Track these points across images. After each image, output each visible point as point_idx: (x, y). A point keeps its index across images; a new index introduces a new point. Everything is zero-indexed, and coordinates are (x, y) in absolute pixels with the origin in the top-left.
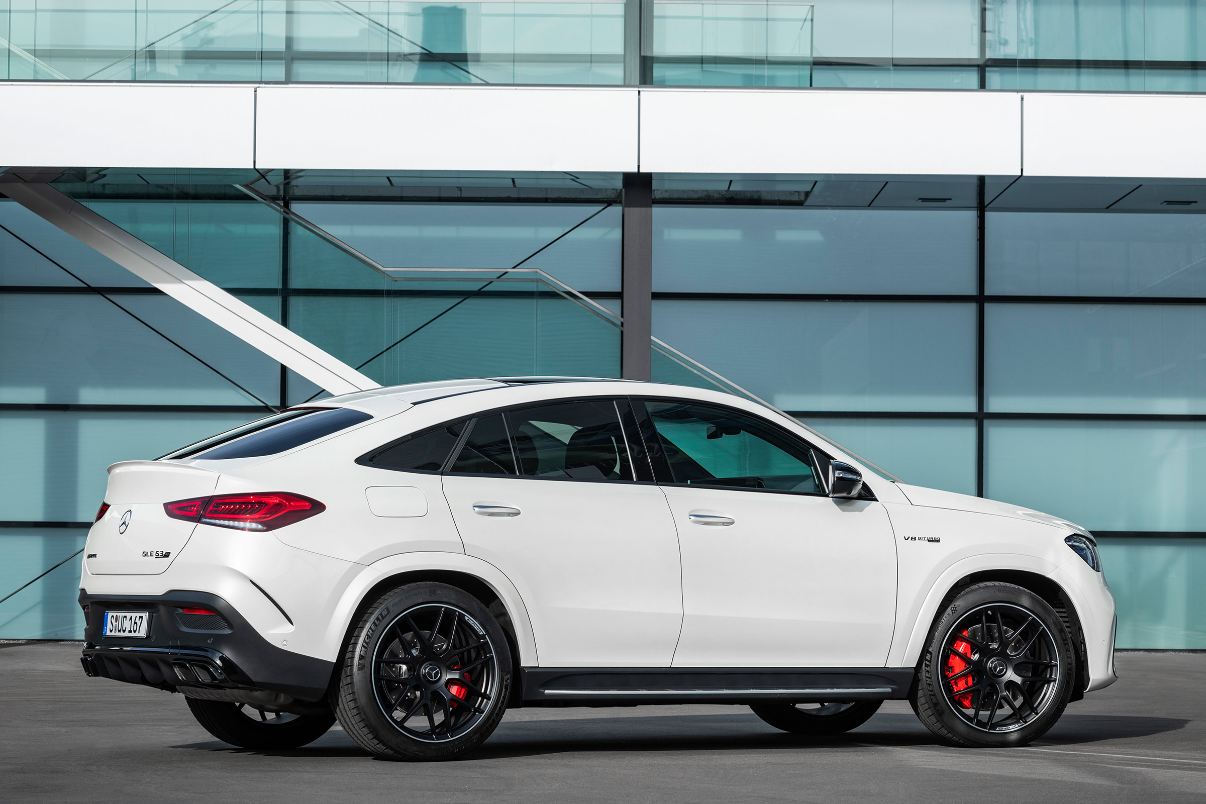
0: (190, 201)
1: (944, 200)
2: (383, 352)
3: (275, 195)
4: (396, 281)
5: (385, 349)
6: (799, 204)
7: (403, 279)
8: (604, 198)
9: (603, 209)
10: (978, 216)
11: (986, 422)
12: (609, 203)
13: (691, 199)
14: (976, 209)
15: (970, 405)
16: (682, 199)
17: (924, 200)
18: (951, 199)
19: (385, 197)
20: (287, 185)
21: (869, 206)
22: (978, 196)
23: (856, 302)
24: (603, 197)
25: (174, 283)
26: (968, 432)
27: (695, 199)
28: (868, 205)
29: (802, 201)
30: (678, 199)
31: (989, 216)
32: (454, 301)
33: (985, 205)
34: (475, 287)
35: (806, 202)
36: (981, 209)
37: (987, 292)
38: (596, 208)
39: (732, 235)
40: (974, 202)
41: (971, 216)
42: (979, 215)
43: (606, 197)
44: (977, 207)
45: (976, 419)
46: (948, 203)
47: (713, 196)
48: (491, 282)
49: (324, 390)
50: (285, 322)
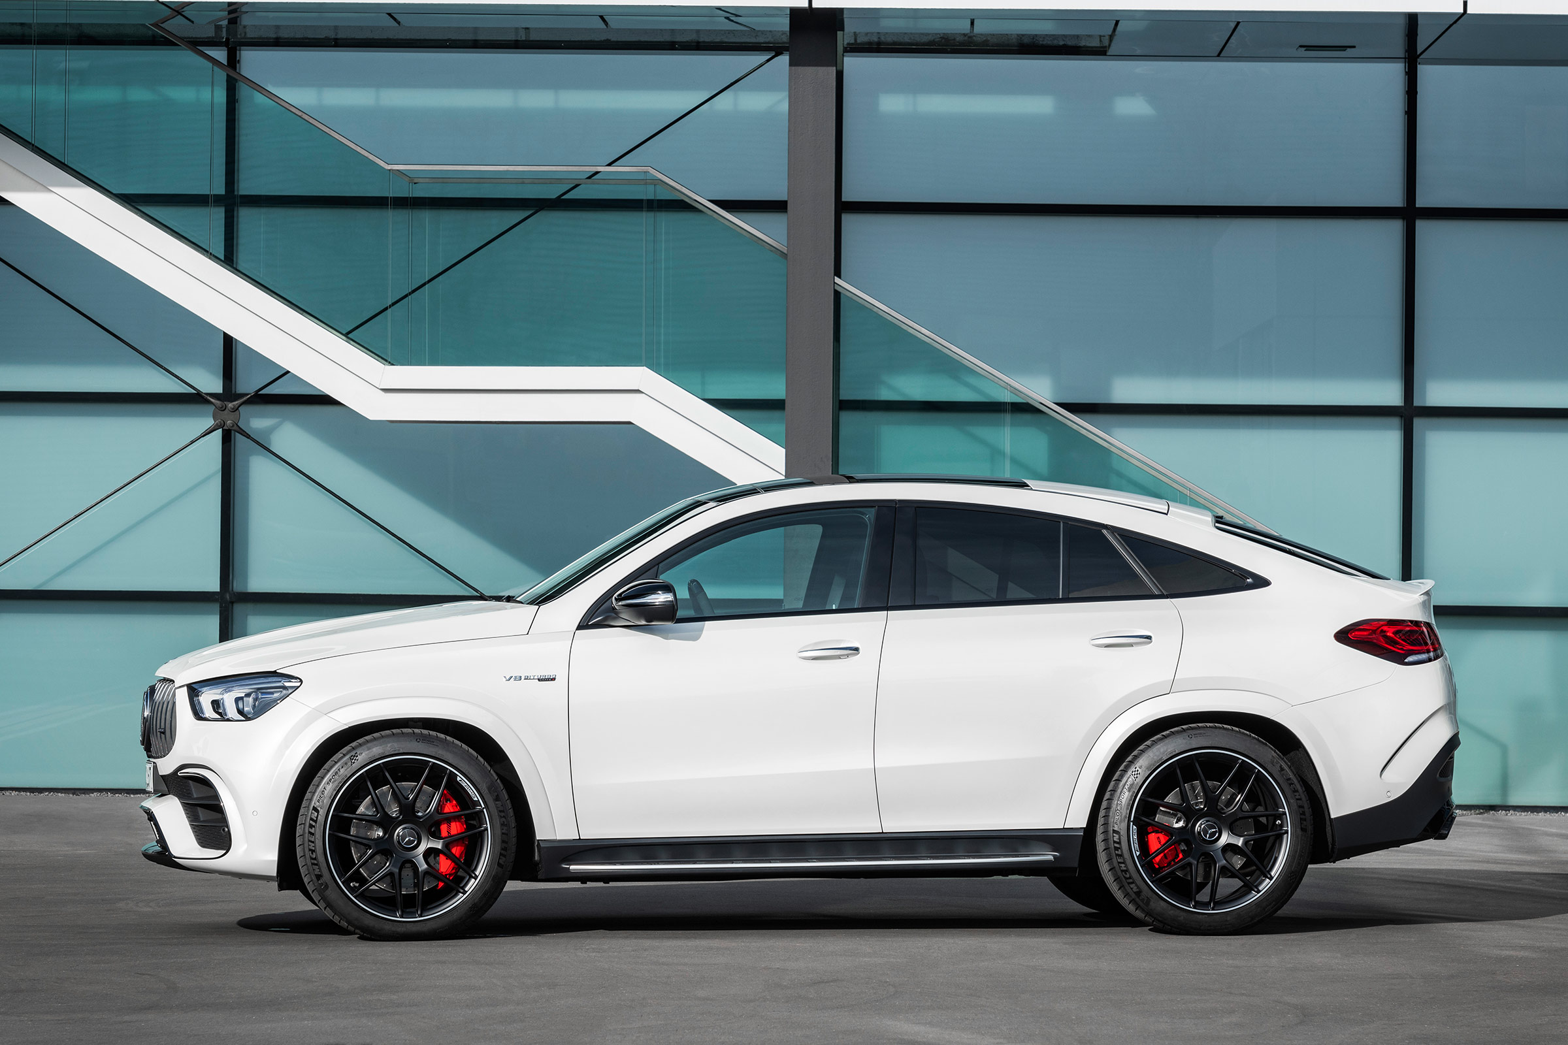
0: (68, 46)
1: (1343, 48)
2: (386, 309)
3: (213, 37)
4: (415, 183)
5: (390, 303)
6: (1100, 52)
7: (427, 180)
8: (769, 43)
9: (768, 60)
10: (1406, 72)
11: (1418, 423)
12: (778, 51)
13: (917, 44)
14: (1404, 60)
15: (1390, 394)
16: (901, 44)
17: (1308, 48)
18: (1354, 47)
19: (397, 39)
20: (233, 21)
21: (1219, 55)
22: (1407, 38)
23: (1198, 217)
24: (767, 40)
25: (34, 190)
26: (1389, 440)
27: (923, 44)
28: (1216, 55)
29: (1106, 47)
30: (894, 43)
31: (1425, 72)
32: (515, 216)
33: (1418, 54)
34: (552, 193)
35: (1110, 50)
36: (1412, 60)
37: (1420, 203)
38: (759, 58)
39: (1040, 106)
40: (1399, 49)
41: (1395, 71)
42: (1407, 70)
43: (772, 40)
44: (1405, 58)
45: (1401, 417)
46: (1349, 52)
47: (954, 39)
48: (577, 185)
49: (288, 372)
50: (229, 260)
